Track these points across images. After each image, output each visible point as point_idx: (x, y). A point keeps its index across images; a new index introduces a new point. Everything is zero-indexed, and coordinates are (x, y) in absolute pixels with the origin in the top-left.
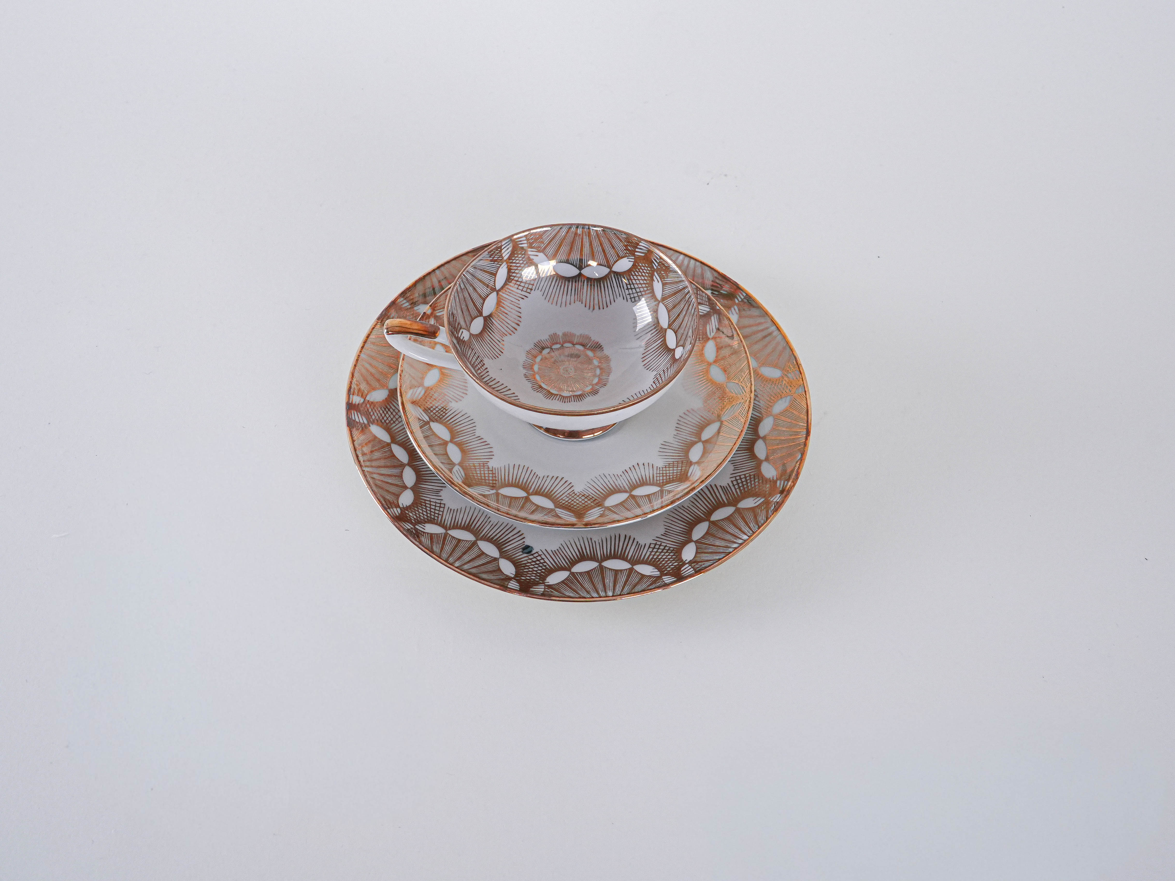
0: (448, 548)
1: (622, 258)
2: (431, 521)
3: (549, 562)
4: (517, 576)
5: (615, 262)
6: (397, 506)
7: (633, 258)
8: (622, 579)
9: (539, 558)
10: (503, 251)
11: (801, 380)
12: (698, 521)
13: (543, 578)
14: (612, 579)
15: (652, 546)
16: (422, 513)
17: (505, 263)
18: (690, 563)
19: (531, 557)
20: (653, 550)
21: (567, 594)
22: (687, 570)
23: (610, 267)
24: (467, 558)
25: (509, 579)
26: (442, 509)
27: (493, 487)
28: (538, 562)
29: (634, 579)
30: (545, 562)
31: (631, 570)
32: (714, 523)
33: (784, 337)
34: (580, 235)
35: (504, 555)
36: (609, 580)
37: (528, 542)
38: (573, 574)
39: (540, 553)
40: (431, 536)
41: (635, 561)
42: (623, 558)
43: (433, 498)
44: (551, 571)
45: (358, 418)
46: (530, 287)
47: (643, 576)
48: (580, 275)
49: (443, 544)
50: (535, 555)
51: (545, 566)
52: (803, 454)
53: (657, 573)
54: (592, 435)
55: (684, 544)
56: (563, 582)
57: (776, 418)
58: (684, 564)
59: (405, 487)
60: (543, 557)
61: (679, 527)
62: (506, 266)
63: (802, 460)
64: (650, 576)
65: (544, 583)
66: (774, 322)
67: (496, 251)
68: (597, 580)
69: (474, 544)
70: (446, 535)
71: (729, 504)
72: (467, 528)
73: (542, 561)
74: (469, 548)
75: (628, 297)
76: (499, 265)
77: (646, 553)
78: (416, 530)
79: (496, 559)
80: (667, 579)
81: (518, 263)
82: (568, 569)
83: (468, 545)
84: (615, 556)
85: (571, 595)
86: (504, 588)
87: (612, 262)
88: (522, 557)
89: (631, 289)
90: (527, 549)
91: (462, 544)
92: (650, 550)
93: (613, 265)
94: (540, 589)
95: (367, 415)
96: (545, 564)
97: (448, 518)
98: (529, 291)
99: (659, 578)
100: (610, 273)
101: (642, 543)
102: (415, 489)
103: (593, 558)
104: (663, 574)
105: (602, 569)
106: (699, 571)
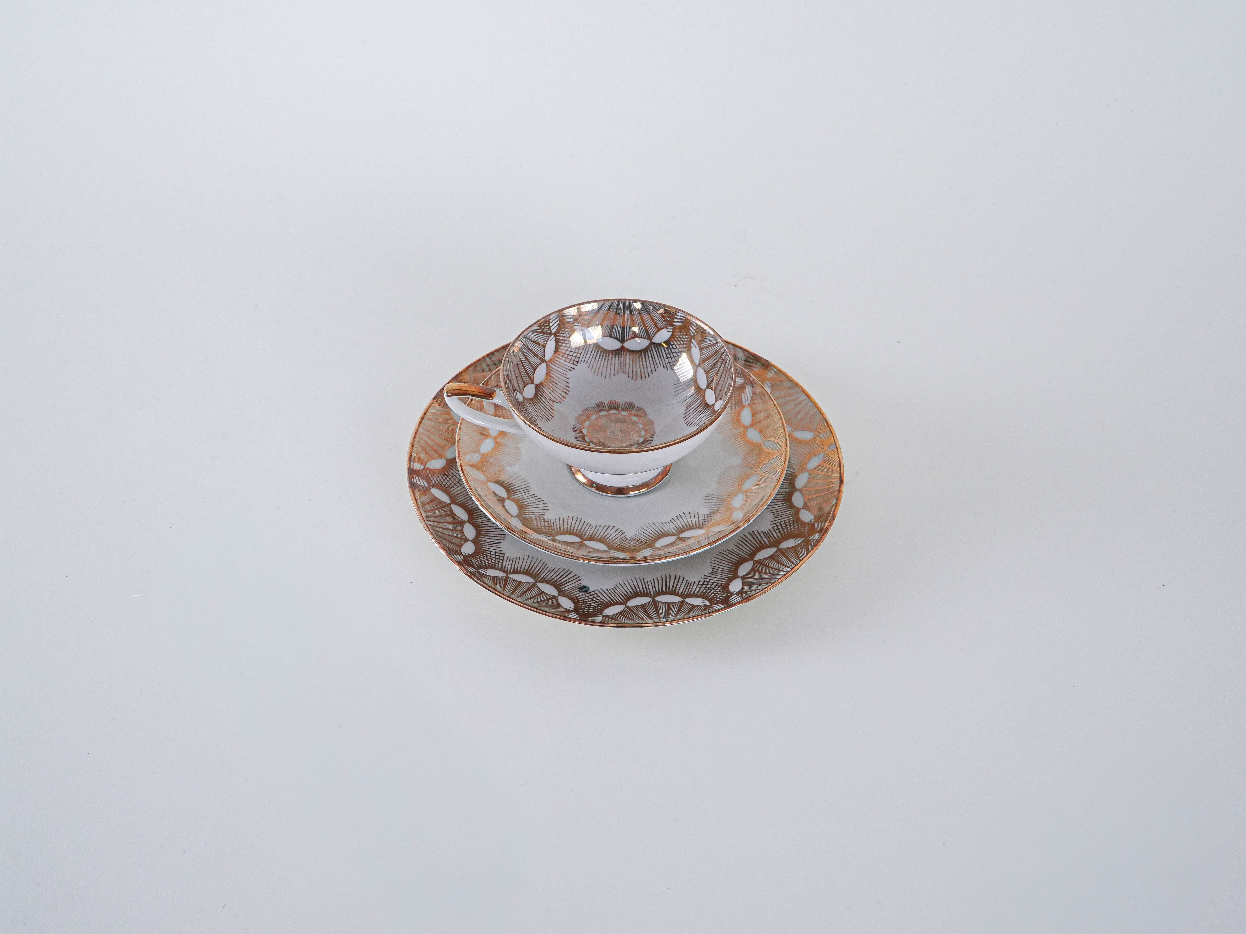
0: (510, 588)
1: (661, 329)
2: (493, 567)
3: (605, 599)
4: (576, 609)
5: (655, 334)
6: (461, 554)
7: (672, 328)
8: (675, 609)
9: (595, 596)
10: (551, 324)
11: (832, 438)
12: (743, 561)
13: (600, 611)
14: (665, 610)
15: (701, 583)
16: (483, 560)
17: (553, 336)
18: (738, 593)
19: (588, 595)
20: (702, 586)
21: (624, 621)
22: (735, 599)
23: (649, 338)
24: (528, 595)
25: (568, 611)
26: (501, 558)
27: (549, 534)
28: (594, 599)
29: (686, 609)
30: (601, 599)
31: (682, 603)
32: (759, 562)
33: (815, 404)
34: (621, 309)
35: (562, 593)
36: (662, 610)
37: (583, 584)
38: (628, 607)
39: (596, 592)
40: (494, 579)
41: (684, 596)
42: (674, 593)
43: (493, 549)
44: (608, 606)
45: (418, 481)
46: (577, 359)
47: (694, 607)
48: (623, 348)
49: (505, 584)
50: (592, 594)
51: (602, 602)
52: (838, 499)
53: (707, 603)
54: (638, 492)
55: (731, 580)
56: (620, 613)
57: (811, 472)
58: (732, 594)
59: (467, 540)
60: (599, 594)
61: (725, 566)
62: (554, 339)
63: (837, 504)
64: (701, 606)
65: (601, 614)
66: (804, 392)
67: (544, 324)
68: (651, 611)
69: (534, 585)
70: (507, 578)
71: (771, 546)
72: (527, 573)
73: (598, 598)
74: (529, 589)
75: (668, 365)
76: (548, 338)
77: (695, 589)
78: (479, 573)
79: (555, 597)
80: (716, 607)
81: (564, 337)
82: (624, 603)
83: (528, 586)
84: (667, 592)
85: (628, 622)
86: (565, 618)
87: (652, 334)
88: (581, 596)
89: (671, 357)
90: (584, 589)
91: (523, 586)
92: (700, 586)
93: (653, 337)
94: (599, 618)
95: (427, 479)
96: (602, 600)
97: (508, 565)
98: (575, 363)
99: (708, 607)
100: (650, 344)
101: (691, 580)
102: (475, 541)
103: (646, 594)
104: (712, 603)
105: (655, 604)
106: (747, 599)
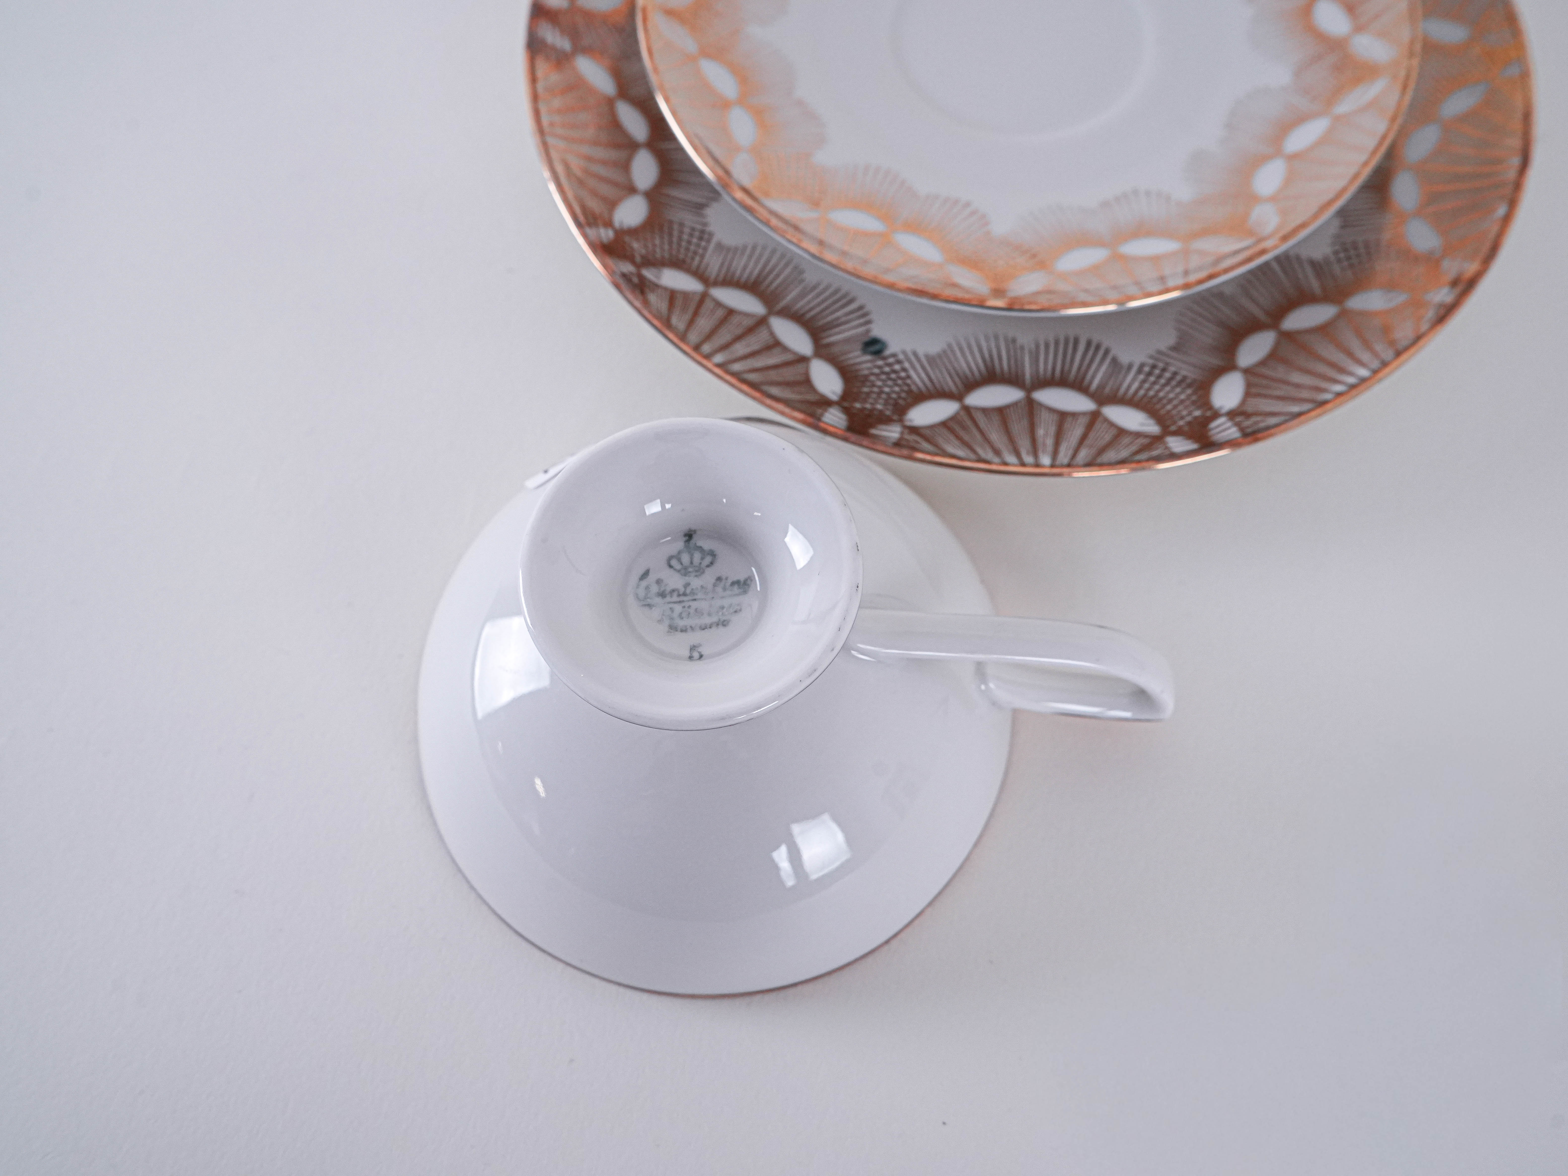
0: (704, 324)
2: (678, 264)
3: (918, 379)
4: (845, 401)
6: (609, 224)
8: (1075, 432)
9: (897, 367)
12: (1253, 327)
13: (900, 410)
14: (1052, 430)
15: (1147, 369)
16: (659, 246)
18: (1232, 414)
19: (880, 363)
20: (1147, 377)
21: (950, 449)
22: (1222, 428)
24: (740, 349)
25: (825, 403)
26: (703, 244)
27: (816, 204)
28: (893, 376)
29: (1102, 435)
30: (909, 377)
31: (1095, 417)
32: (1289, 337)
35: (822, 351)
36: (1045, 432)
37: (877, 331)
38: (967, 409)
39: (901, 357)
40: (673, 295)
41: (1103, 398)
42: (1079, 386)
43: (688, 218)
44: (919, 397)
45: (551, 36)
47: (1121, 432)
49: (696, 314)
50: (891, 360)
51: (908, 385)
52: (1513, 203)
53: (1152, 428)
55: (1218, 372)
56: (944, 424)
57: (1446, 126)
58: (1216, 415)
59: (632, 190)
60: (907, 365)
61: (1208, 334)
63: (1507, 219)
64: (1138, 435)
65: (901, 421)
68: (1019, 428)
69: (762, 322)
70: (704, 296)
71: (1326, 298)
72: (752, 287)
73: (903, 374)
74: (750, 331)
77: (1130, 383)
78: (642, 278)
79: (803, 360)
80: (1176, 444)
82: (958, 397)
83: (748, 322)
84: (1062, 382)
85: (960, 453)
86: (814, 422)
88: (864, 362)
90: (874, 346)
91: (735, 320)
92: (1142, 377)
94: (893, 432)
95: (574, 35)
96: (908, 381)
97: (713, 264)
99: (1157, 440)
101: (1124, 359)
102: (654, 196)
103: (1013, 380)
104: (1166, 431)
105: (1031, 406)
106: (1251, 436)
